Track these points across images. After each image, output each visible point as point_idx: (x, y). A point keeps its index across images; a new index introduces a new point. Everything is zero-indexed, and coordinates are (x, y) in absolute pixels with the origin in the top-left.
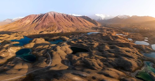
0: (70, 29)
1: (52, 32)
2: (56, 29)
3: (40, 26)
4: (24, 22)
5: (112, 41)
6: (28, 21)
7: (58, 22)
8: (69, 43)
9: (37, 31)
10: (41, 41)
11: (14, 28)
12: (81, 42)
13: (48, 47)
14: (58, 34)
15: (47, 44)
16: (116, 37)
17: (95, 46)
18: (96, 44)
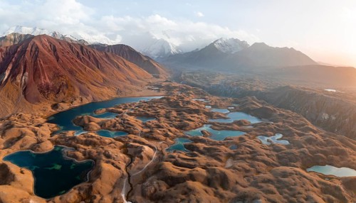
0: (105, 91)
18: (162, 112)
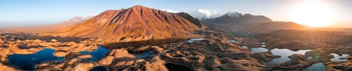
0: (164, 33)
1: (138, 39)
2: (144, 34)
3: (121, 29)
4: (98, 22)
5: (223, 52)
6: (104, 21)
7: (147, 22)
8: (163, 57)
9: (117, 36)
10: (121, 53)
11: (84, 31)
12: (180, 56)
13: (133, 65)
14: (148, 42)
15: (130, 59)
16: (227, 45)
17: (200, 61)
18: (202, 58)
